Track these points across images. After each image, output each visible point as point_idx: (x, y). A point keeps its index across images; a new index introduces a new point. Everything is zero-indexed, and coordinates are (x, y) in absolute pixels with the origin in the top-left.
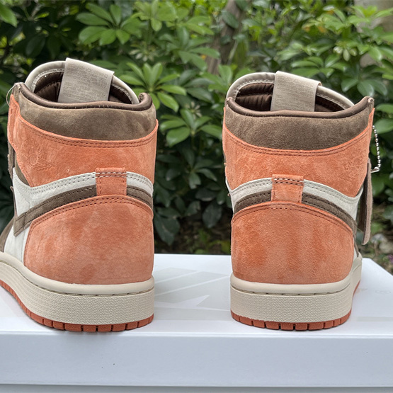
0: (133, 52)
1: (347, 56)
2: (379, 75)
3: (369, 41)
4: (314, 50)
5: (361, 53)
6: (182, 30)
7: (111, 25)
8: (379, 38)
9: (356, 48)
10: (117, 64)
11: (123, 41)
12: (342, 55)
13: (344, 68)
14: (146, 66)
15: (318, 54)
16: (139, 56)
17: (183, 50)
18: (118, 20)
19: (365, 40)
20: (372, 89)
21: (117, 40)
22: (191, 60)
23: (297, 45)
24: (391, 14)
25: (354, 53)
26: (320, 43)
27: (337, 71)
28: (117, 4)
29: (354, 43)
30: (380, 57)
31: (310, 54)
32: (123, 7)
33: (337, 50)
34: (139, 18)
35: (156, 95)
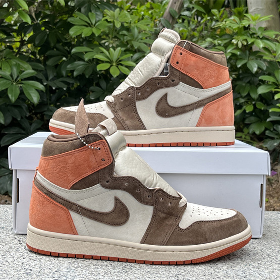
0: (103, 42)
1: (240, 45)
2: (261, 57)
3: (255, 36)
4: (220, 42)
5: (250, 43)
6: (134, 28)
7: (89, 25)
8: (261, 34)
9: (246, 40)
10: (93, 49)
11: (97, 35)
12: (237, 44)
13: (238, 53)
14: (111, 49)
15: (222, 45)
16: (106, 44)
17: (135, 41)
18: (94, 22)
19: (252, 35)
20: (256, 66)
21: (93, 34)
22: (139, 47)
23: (209, 39)
24: (269, 19)
25: (245, 43)
26: (224, 38)
27: (233, 55)
28: (93, 12)
29: (245, 37)
30: (262, 45)
31: (217, 44)
32: (96, 14)
33: (234, 41)
34: (107, 20)
35: (117, 67)
